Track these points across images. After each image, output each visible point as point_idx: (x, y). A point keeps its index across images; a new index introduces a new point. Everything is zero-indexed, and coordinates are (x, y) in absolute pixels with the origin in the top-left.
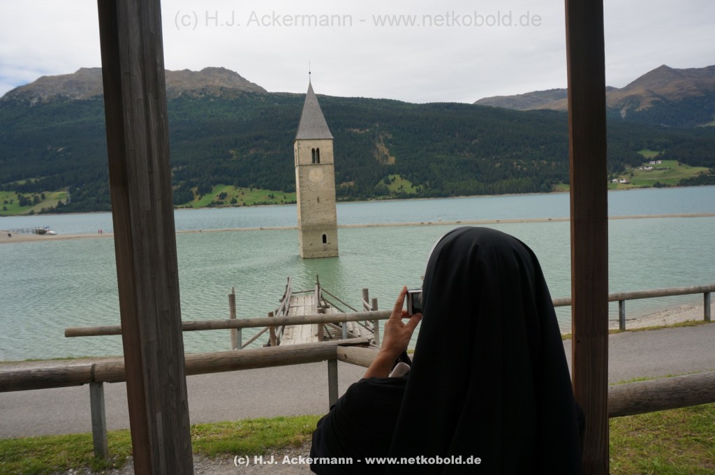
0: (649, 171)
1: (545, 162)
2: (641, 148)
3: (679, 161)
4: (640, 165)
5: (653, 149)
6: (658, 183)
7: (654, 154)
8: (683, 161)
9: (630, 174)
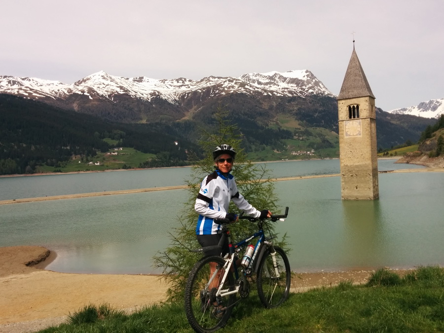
1: (24, 145)
2: (104, 137)
3: (135, 149)
4: (108, 151)
6: (125, 165)
7: (115, 142)
8: (138, 148)
9: (101, 158)
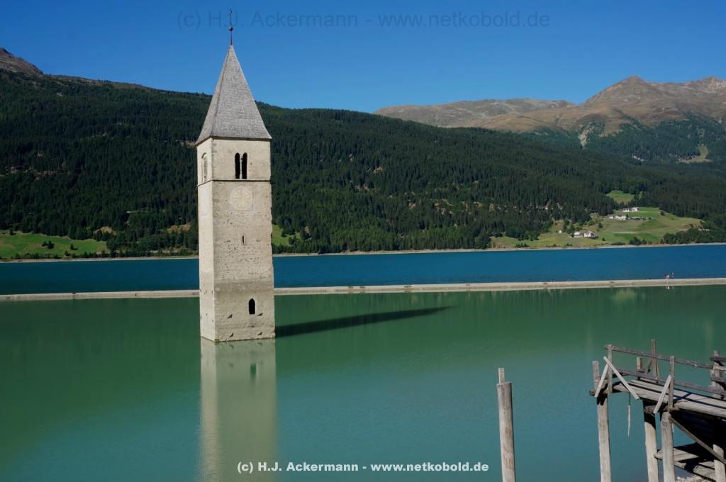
0: (622, 222)
1: (480, 205)
3: (661, 209)
4: (612, 213)
5: (626, 192)
6: (635, 238)
7: (629, 198)
8: (665, 208)
9: (597, 226)
